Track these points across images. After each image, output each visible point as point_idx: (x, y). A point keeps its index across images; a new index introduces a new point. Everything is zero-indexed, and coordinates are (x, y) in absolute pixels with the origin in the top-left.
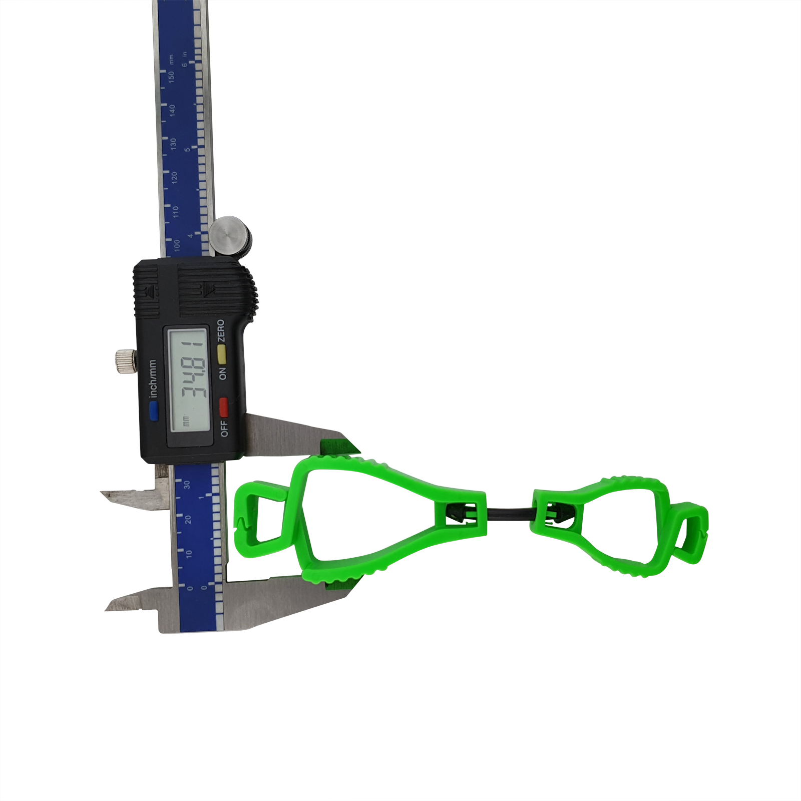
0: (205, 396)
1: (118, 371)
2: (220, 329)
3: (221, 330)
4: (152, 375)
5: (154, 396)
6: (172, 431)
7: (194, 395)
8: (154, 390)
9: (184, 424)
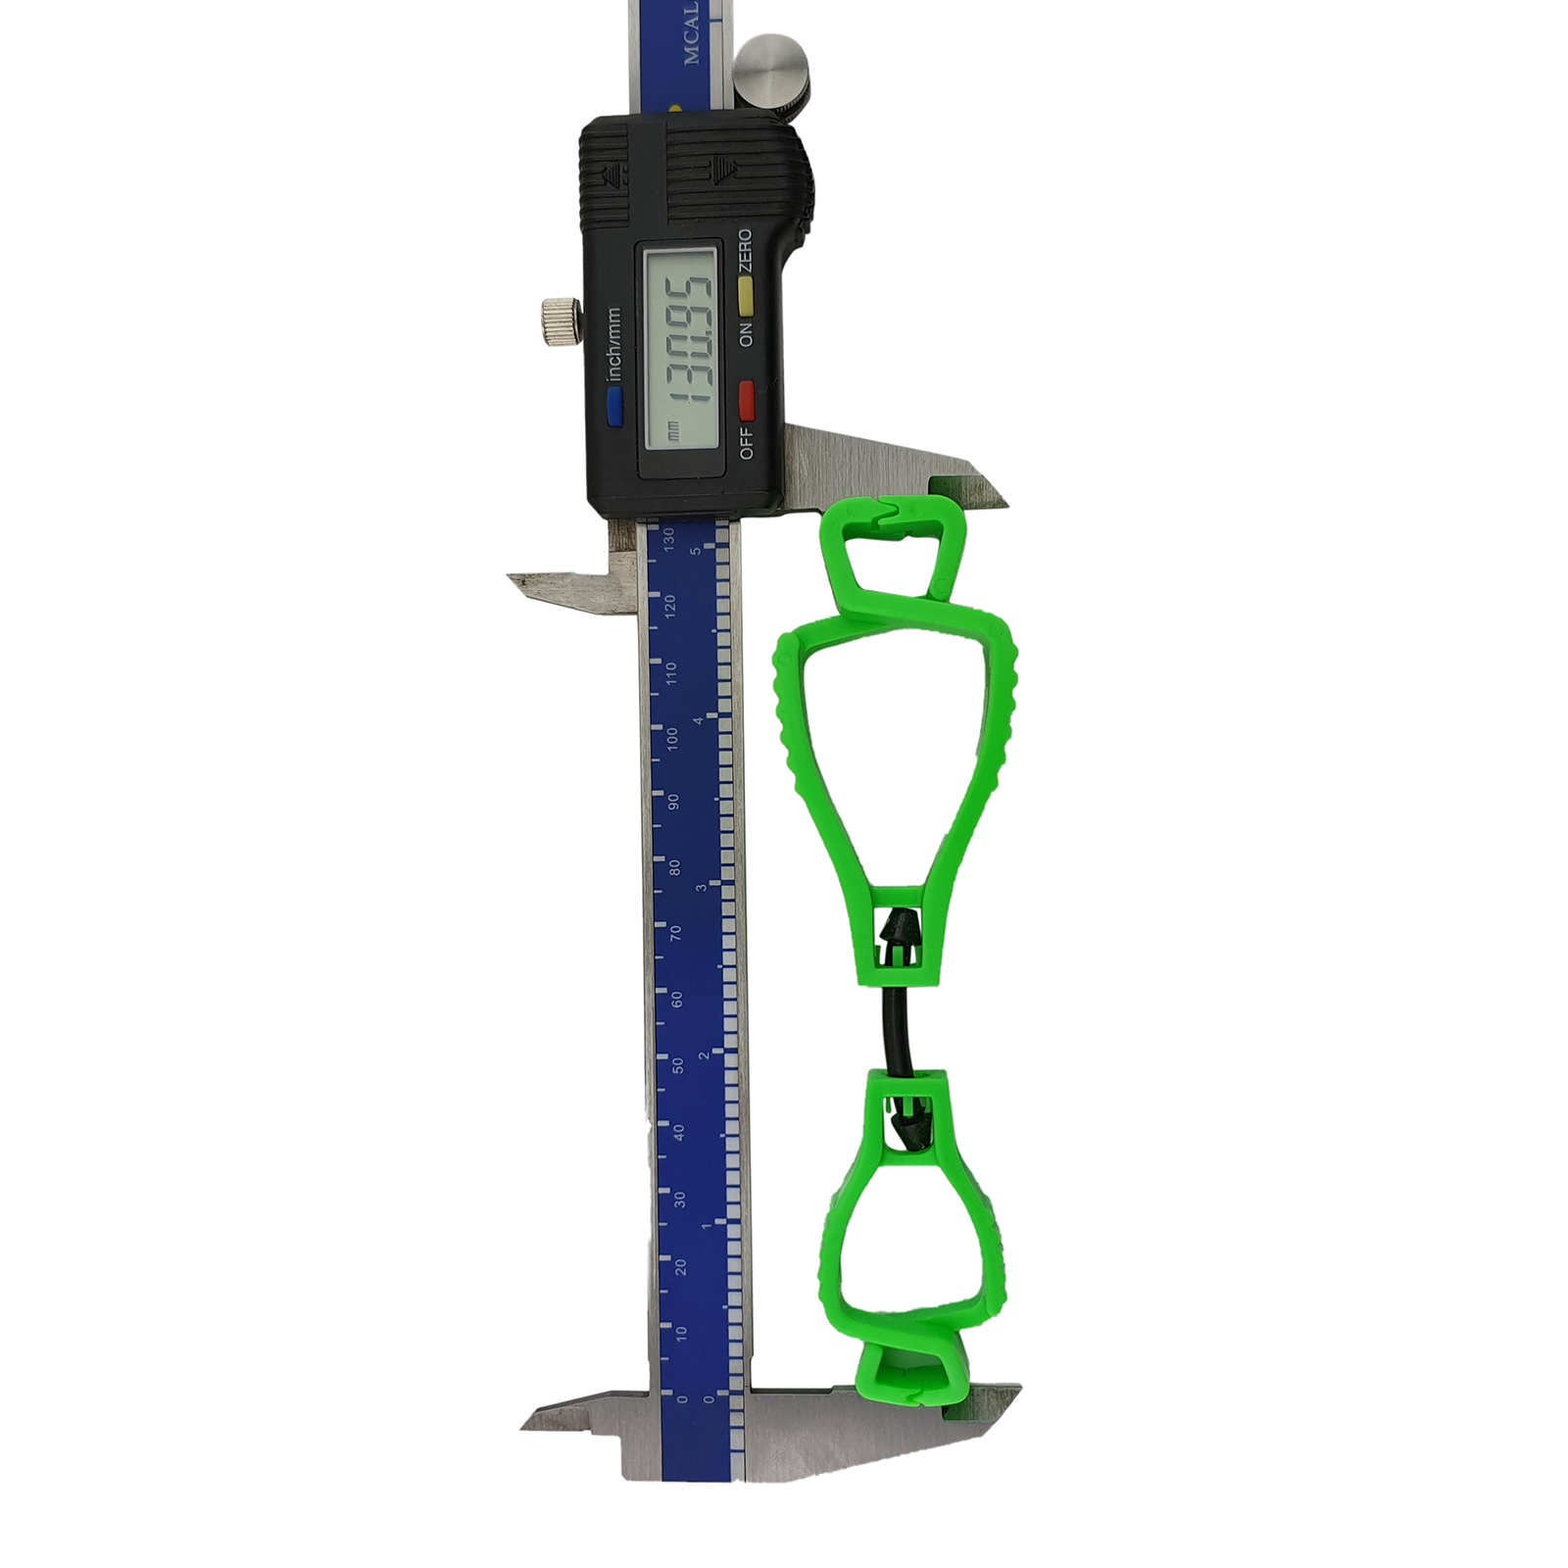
0: (710, 381)
1: (546, 341)
2: (743, 247)
3: (745, 250)
4: (612, 337)
5: (615, 377)
6: (647, 447)
7: (690, 379)
8: (615, 366)
9: (669, 437)
